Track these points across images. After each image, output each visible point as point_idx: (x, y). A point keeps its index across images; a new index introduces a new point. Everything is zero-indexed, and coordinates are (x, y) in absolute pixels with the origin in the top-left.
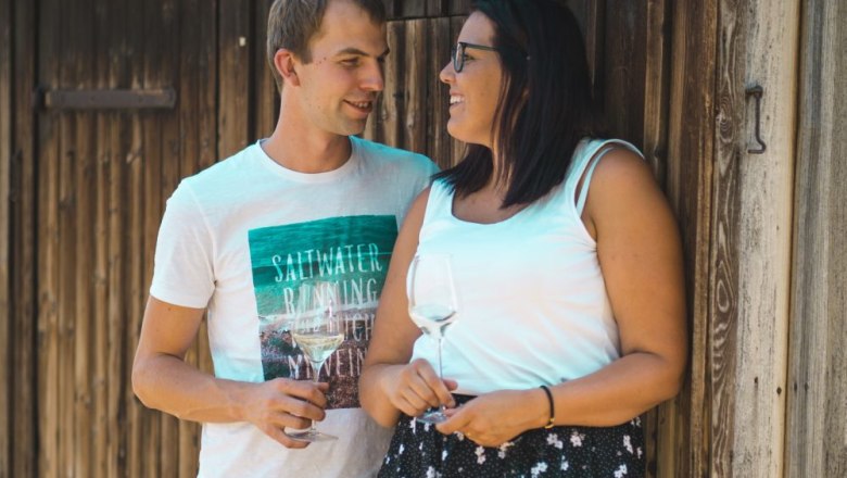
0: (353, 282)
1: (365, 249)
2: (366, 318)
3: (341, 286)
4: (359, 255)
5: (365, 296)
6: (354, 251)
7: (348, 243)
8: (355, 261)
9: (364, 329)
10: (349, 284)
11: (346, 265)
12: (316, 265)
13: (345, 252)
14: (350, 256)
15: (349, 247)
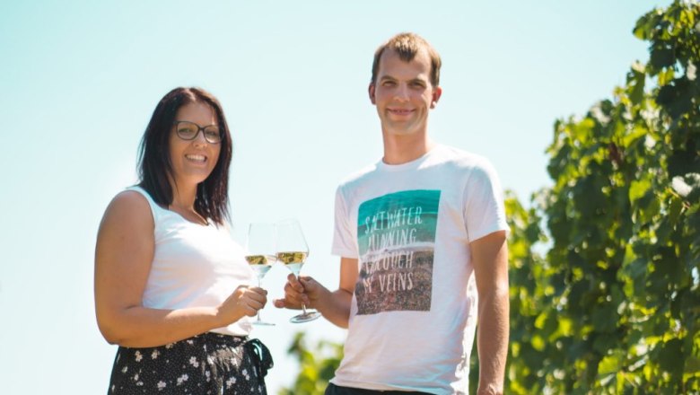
0: (403, 231)
1: (414, 211)
2: (407, 254)
3: (396, 234)
4: (410, 214)
5: (408, 240)
6: (407, 212)
7: (404, 207)
8: (406, 218)
9: (405, 261)
10: (400, 233)
11: (401, 221)
12: (386, 222)
13: (402, 212)
14: (404, 215)
15: (405, 209)
